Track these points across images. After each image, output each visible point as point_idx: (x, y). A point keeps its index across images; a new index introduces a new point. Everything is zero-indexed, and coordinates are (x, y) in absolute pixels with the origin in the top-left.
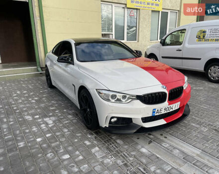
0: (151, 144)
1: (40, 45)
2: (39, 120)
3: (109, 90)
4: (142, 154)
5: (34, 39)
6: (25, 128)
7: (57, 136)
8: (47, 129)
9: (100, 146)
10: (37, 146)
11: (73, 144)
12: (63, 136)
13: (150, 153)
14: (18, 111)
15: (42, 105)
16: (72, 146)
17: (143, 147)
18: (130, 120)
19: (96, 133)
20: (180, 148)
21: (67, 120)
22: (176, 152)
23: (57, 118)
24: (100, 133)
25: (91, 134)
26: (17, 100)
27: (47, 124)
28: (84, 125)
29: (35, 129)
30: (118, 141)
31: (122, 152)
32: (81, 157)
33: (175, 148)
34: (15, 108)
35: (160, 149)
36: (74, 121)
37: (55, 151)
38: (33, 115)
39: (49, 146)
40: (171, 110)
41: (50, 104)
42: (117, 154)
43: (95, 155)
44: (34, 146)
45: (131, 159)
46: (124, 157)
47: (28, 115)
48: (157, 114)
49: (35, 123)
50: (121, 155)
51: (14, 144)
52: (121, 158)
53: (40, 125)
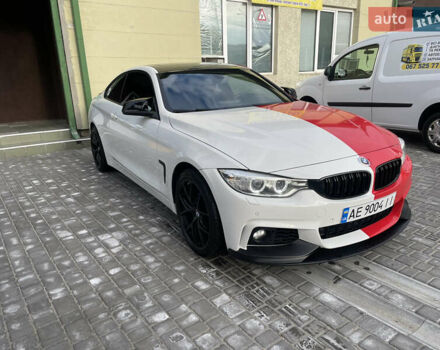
0: (340, 284)
1: (74, 83)
2: (89, 240)
3: (249, 170)
4: (326, 307)
5: (62, 69)
6: (59, 257)
7: (134, 273)
8: (108, 258)
9: (230, 292)
10: (93, 295)
11: (170, 289)
12: (146, 271)
13: (341, 304)
14: (39, 221)
15: (91, 207)
16: (171, 294)
17: (323, 291)
18: (294, 233)
19: (218, 263)
20: (402, 289)
21: (150, 238)
22: (397, 299)
23: (126, 234)
24: (225, 263)
25: (206, 266)
26: (34, 199)
27: (107, 247)
28: (189, 248)
29: (82, 259)
30: (268, 279)
31: (280, 303)
32: (193, 318)
33: (393, 291)
34: (33, 215)
35: (362, 293)
36: (165, 239)
37: (135, 305)
38: (73, 229)
39: (120, 295)
40: (379, 210)
41: (108, 205)
42: (271, 308)
43: (223, 311)
44: (87, 294)
45: (304, 317)
46: (288, 314)
47: (63, 228)
48: (352, 219)
49: (79, 245)
50: (280, 310)
51: (42, 291)
52: (282, 315)
53: (91, 249)
